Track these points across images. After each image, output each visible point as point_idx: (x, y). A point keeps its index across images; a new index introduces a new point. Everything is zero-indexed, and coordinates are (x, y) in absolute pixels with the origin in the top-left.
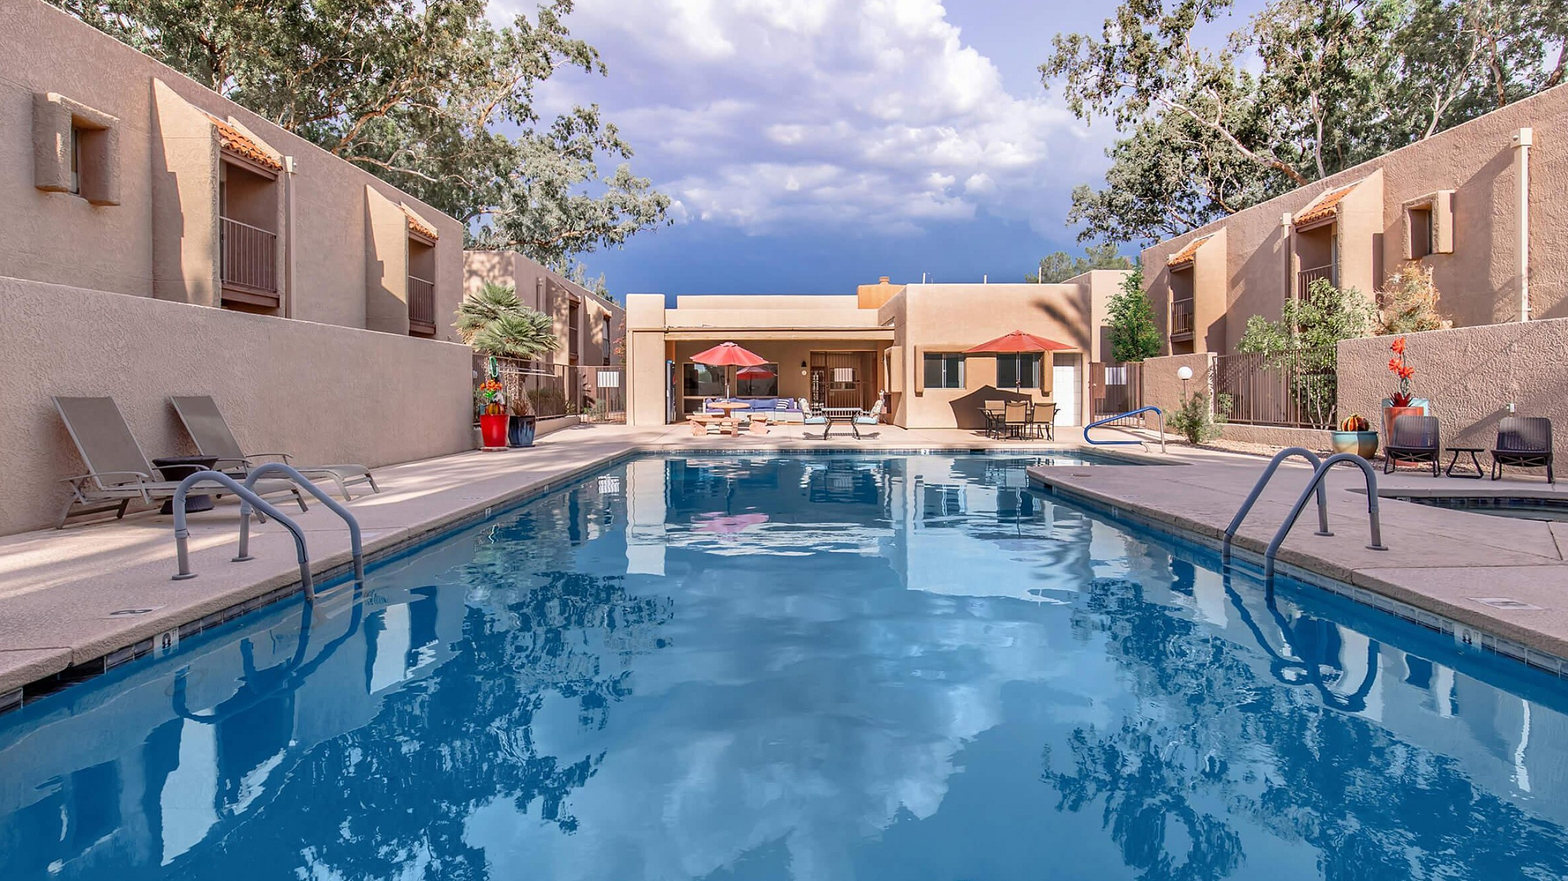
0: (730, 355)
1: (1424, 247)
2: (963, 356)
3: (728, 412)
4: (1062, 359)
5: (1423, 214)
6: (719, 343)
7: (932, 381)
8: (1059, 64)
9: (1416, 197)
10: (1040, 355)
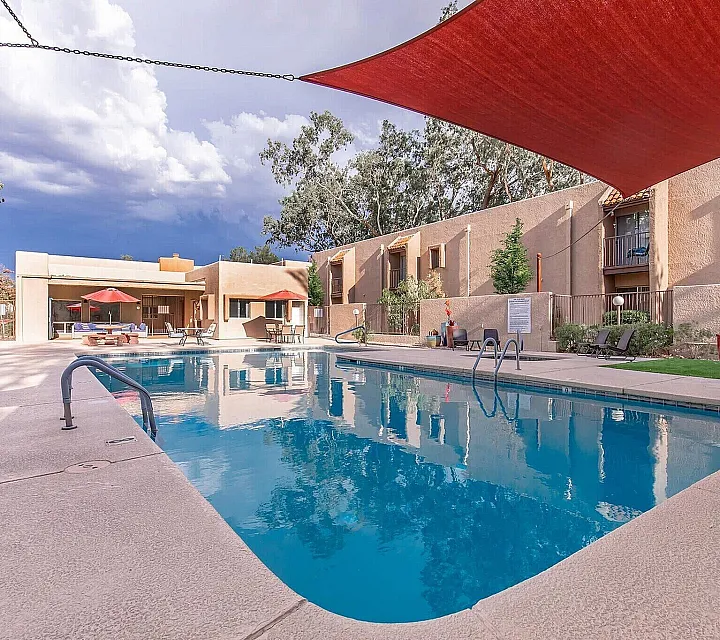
0: (114, 295)
1: (436, 265)
2: (249, 301)
3: (110, 331)
4: (297, 304)
5: (436, 251)
6: (105, 288)
7: (233, 314)
8: (270, 154)
9: (434, 245)
10: (286, 302)
